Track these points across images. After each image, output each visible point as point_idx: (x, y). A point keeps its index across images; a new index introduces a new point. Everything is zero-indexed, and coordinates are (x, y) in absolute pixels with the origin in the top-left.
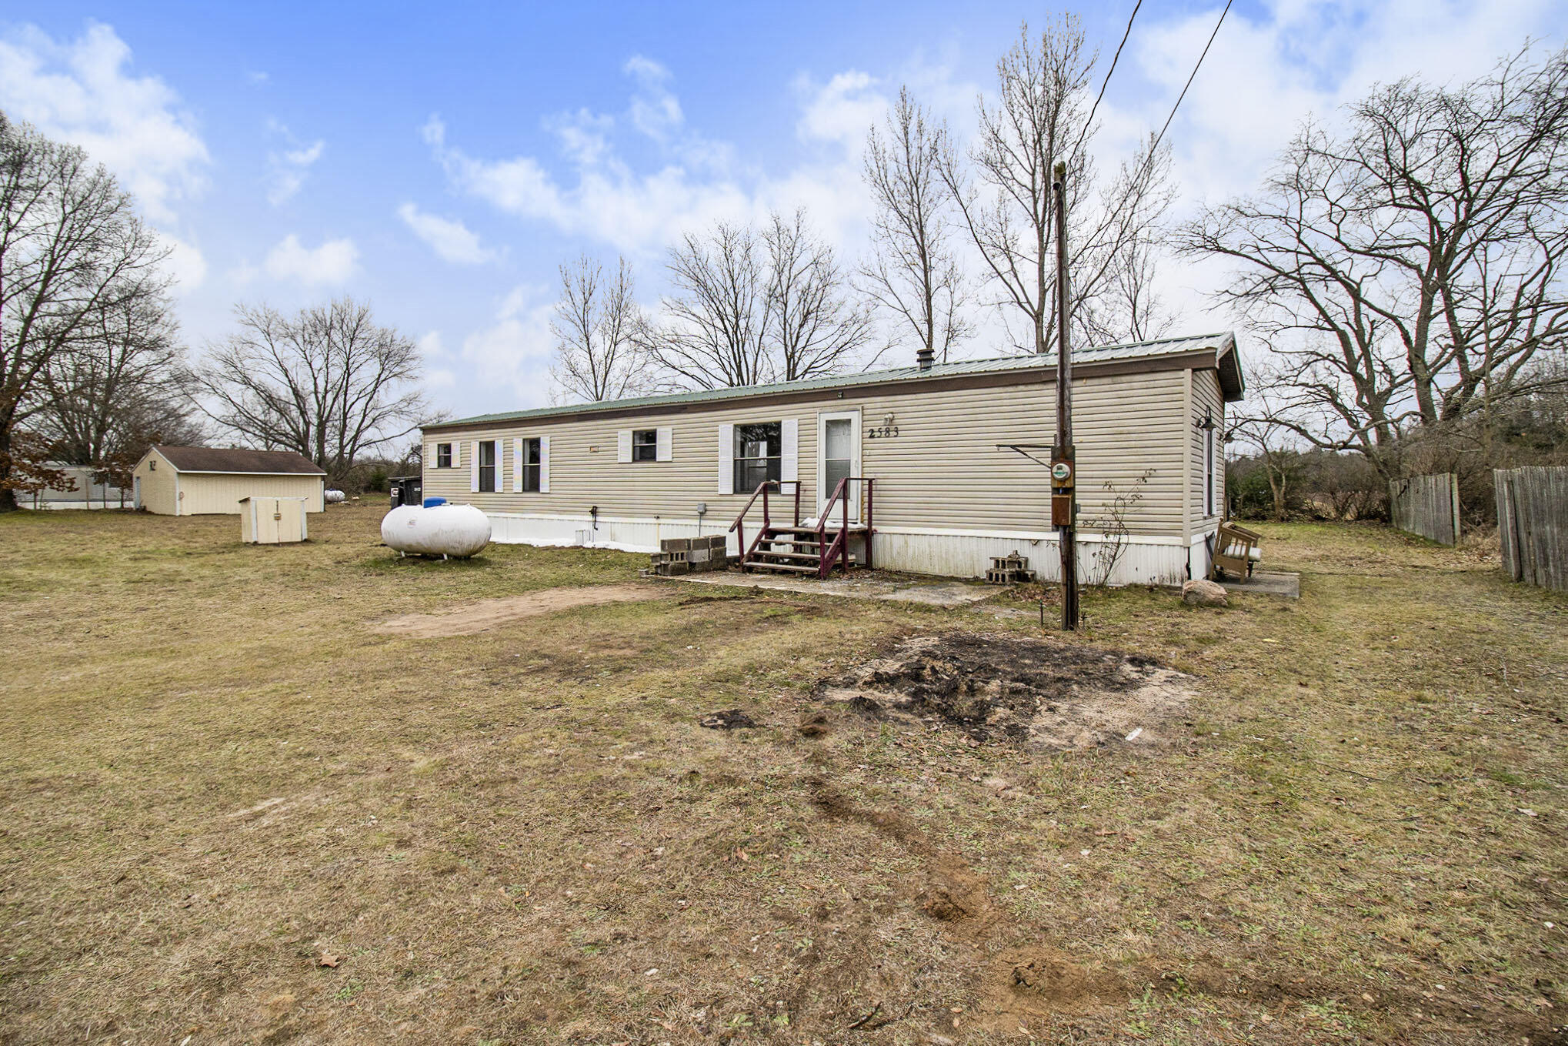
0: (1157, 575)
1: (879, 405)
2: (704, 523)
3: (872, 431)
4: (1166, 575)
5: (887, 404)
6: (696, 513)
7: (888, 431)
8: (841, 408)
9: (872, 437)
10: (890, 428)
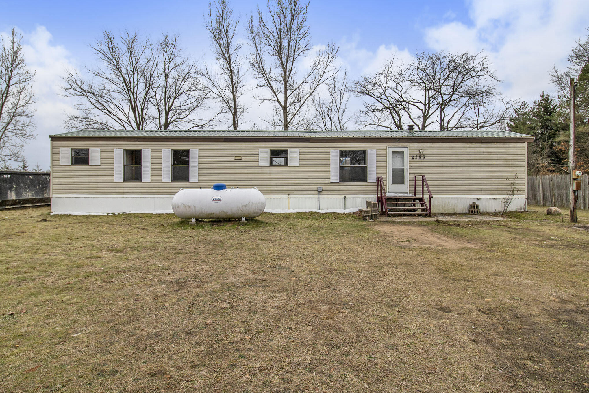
0: (517, 208)
1: (416, 146)
2: (321, 196)
3: (413, 156)
4: (519, 207)
5: (420, 146)
6: (316, 192)
7: (420, 157)
8: (398, 146)
9: (413, 159)
10: (421, 156)
